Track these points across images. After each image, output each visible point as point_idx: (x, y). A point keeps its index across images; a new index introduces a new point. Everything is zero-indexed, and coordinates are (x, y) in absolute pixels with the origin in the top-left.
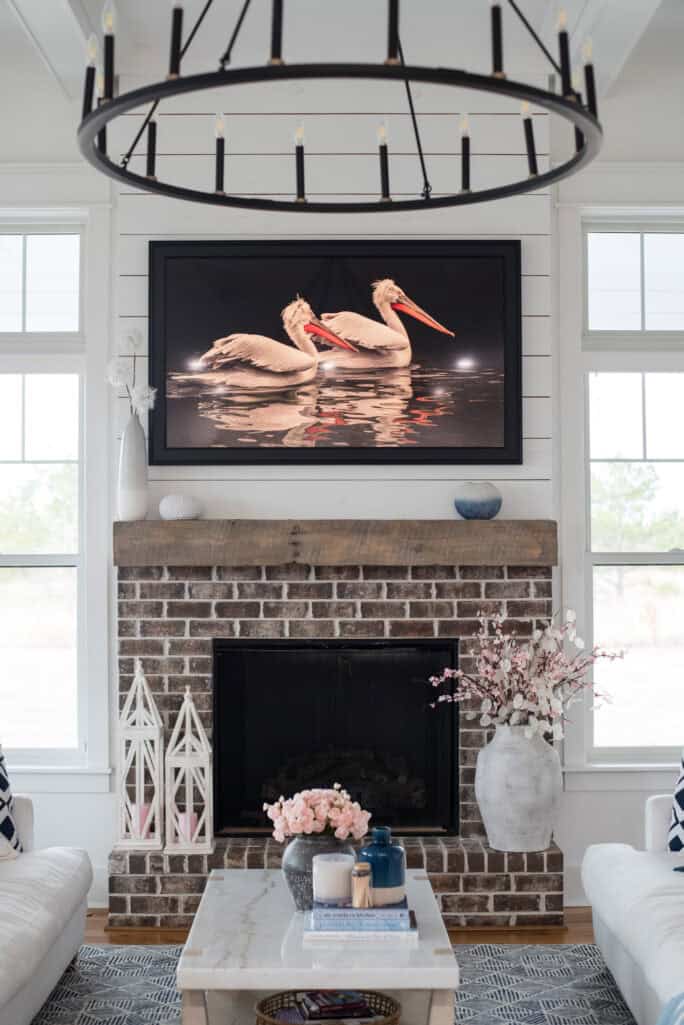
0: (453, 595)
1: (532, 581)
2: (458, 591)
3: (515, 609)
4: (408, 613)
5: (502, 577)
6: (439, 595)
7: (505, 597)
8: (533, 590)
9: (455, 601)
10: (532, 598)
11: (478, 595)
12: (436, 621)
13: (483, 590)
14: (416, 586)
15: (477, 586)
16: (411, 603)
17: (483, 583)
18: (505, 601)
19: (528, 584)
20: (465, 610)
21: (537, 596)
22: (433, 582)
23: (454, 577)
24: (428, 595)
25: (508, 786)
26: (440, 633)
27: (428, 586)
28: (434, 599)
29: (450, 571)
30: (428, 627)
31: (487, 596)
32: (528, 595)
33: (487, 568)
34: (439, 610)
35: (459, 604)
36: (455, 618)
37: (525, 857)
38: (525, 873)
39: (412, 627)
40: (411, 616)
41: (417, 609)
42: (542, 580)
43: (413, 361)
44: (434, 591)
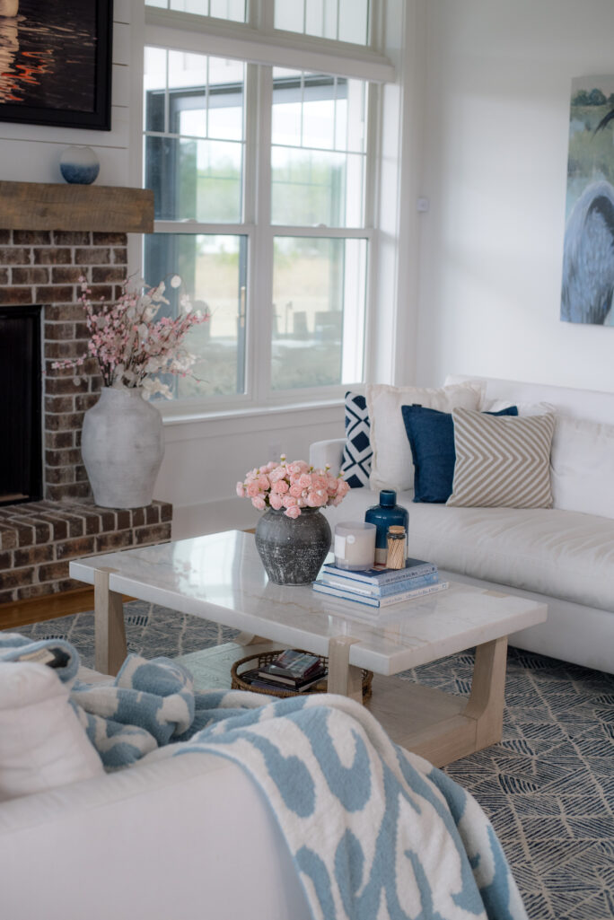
0: (49, 261)
1: (112, 247)
2: (54, 257)
3: (100, 275)
4: (10, 279)
5: (88, 243)
6: (37, 261)
7: (92, 263)
8: (112, 256)
9: (50, 267)
10: (112, 265)
11: (69, 261)
12: (34, 287)
13: (73, 256)
14: (17, 251)
15: (68, 252)
16: (13, 269)
17: (73, 248)
18: (90, 267)
19: (109, 250)
20: (59, 276)
21: (116, 262)
22: (32, 247)
23: (49, 242)
24: (27, 261)
25: (137, 447)
26: (38, 300)
27: (27, 251)
28: (32, 265)
29: (45, 236)
30: (27, 294)
31: (77, 262)
32: (109, 261)
33: (76, 233)
34: (37, 276)
35: (54, 270)
36: (50, 284)
37: (145, 511)
38: (145, 526)
39: (14, 294)
40: (13, 282)
41: (19, 276)
42: (120, 247)
43: (20, 12)
44: (32, 257)
